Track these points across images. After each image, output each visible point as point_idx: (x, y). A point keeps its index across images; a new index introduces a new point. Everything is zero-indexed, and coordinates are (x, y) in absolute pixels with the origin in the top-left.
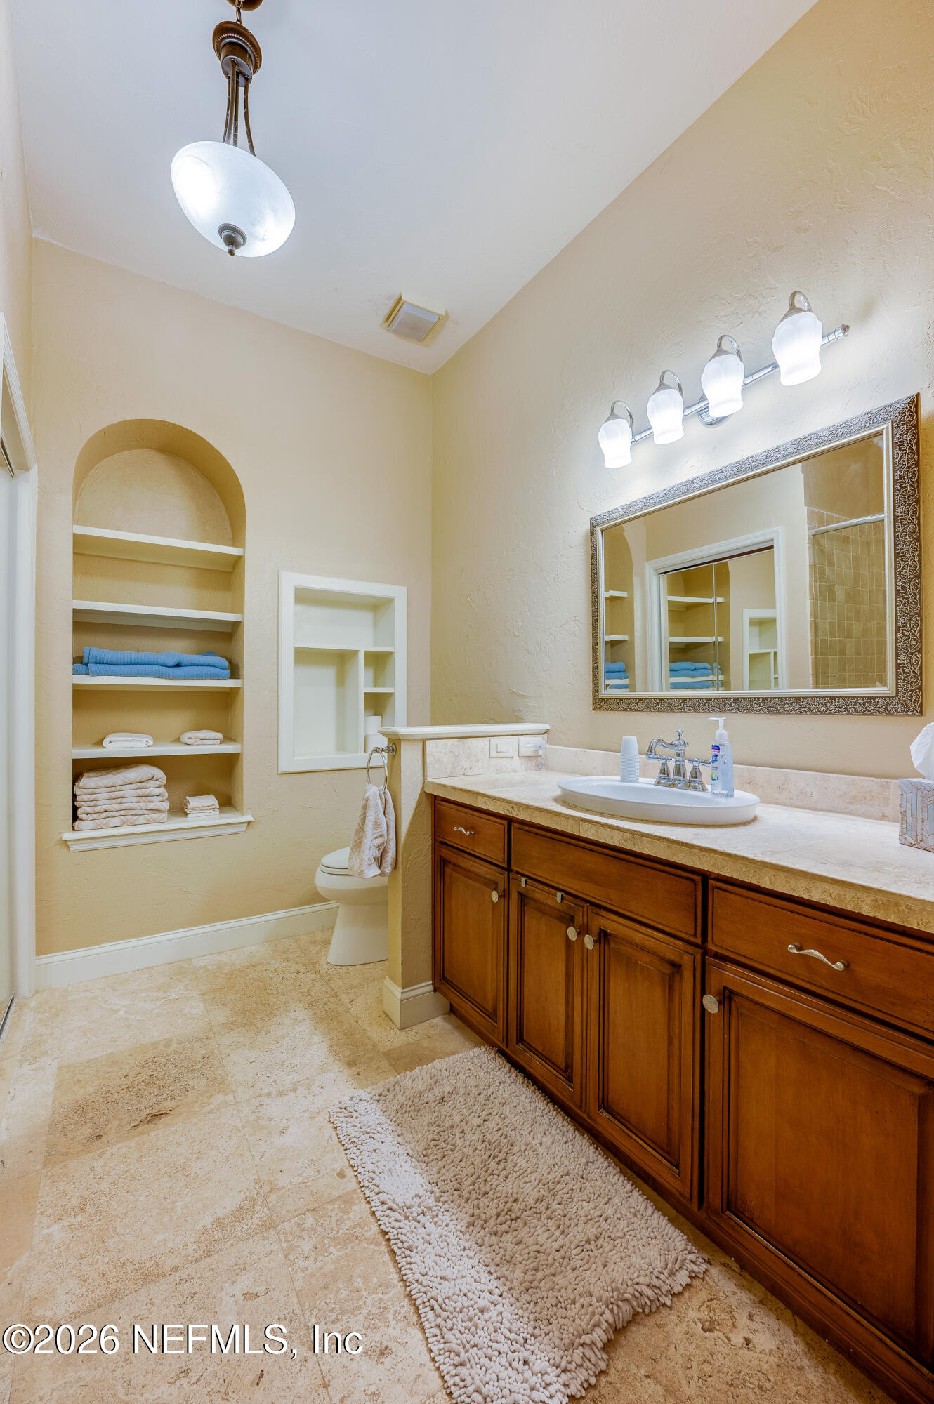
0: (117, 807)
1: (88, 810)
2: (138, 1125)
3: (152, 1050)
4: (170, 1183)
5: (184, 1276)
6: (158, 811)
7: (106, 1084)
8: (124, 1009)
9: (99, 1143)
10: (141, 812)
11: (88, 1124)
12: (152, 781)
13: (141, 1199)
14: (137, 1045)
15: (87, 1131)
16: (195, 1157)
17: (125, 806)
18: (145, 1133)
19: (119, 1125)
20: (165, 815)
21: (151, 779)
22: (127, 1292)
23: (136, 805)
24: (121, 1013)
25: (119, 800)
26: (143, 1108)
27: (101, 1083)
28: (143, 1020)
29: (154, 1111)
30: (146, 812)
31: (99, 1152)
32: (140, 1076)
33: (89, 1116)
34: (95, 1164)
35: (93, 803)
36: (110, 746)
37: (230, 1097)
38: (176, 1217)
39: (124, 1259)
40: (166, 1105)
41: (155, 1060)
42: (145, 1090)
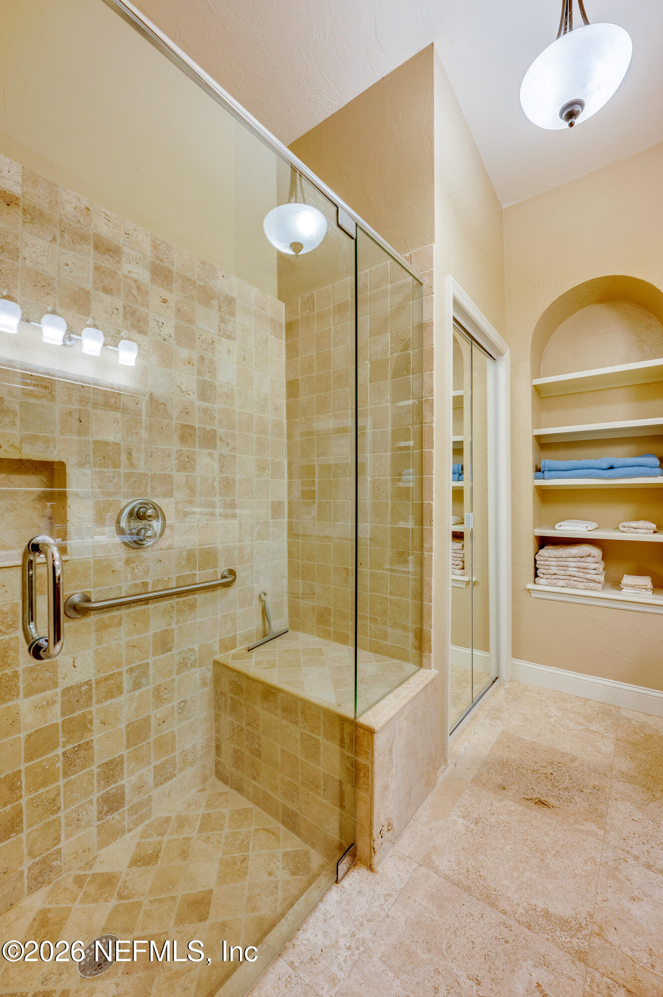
0: (562, 572)
1: (544, 571)
2: (528, 800)
3: (561, 757)
4: (529, 855)
5: (507, 923)
6: (594, 581)
7: (523, 759)
8: (555, 718)
9: (502, 792)
10: (580, 579)
11: (502, 776)
12: (589, 558)
13: (508, 847)
14: (552, 747)
15: (499, 780)
16: (553, 852)
17: (569, 573)
18: (530, 809)
19: (517, 790)
20: (600, 585)
21: (589, 556)
22: (474, 894)
23: (577, 574)
24: (552, 720)
25: (565, 568)
26: (536, 790)
27: (520, 757)
28: (564, 733)
29: (542, 799)
30: (584, 580)
31: (500, 797)
32: (544, 769)
33: (505, 771)
34: (494, 803)
35: (547, 567)
36: (561, 528)
37: (601, 833)
38: (521, 880)
39: (482, 873)
40: (552, 801)
41: (559, 765)
42: (543, 780)
